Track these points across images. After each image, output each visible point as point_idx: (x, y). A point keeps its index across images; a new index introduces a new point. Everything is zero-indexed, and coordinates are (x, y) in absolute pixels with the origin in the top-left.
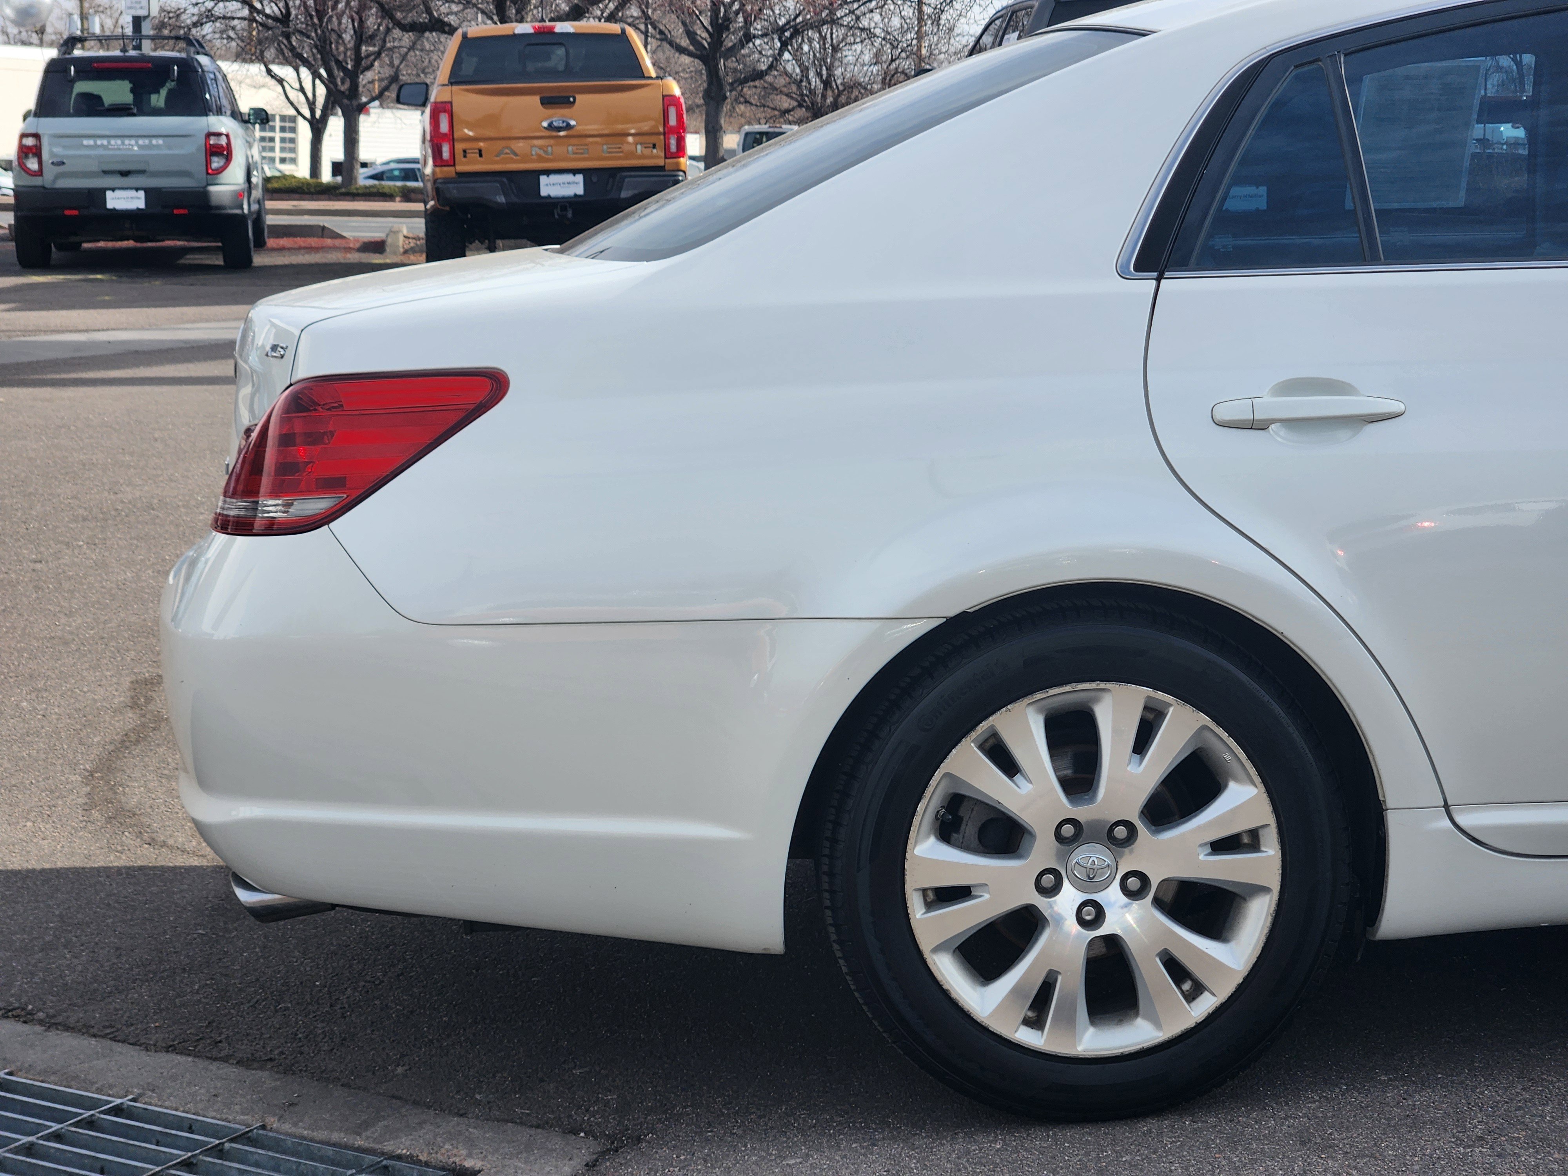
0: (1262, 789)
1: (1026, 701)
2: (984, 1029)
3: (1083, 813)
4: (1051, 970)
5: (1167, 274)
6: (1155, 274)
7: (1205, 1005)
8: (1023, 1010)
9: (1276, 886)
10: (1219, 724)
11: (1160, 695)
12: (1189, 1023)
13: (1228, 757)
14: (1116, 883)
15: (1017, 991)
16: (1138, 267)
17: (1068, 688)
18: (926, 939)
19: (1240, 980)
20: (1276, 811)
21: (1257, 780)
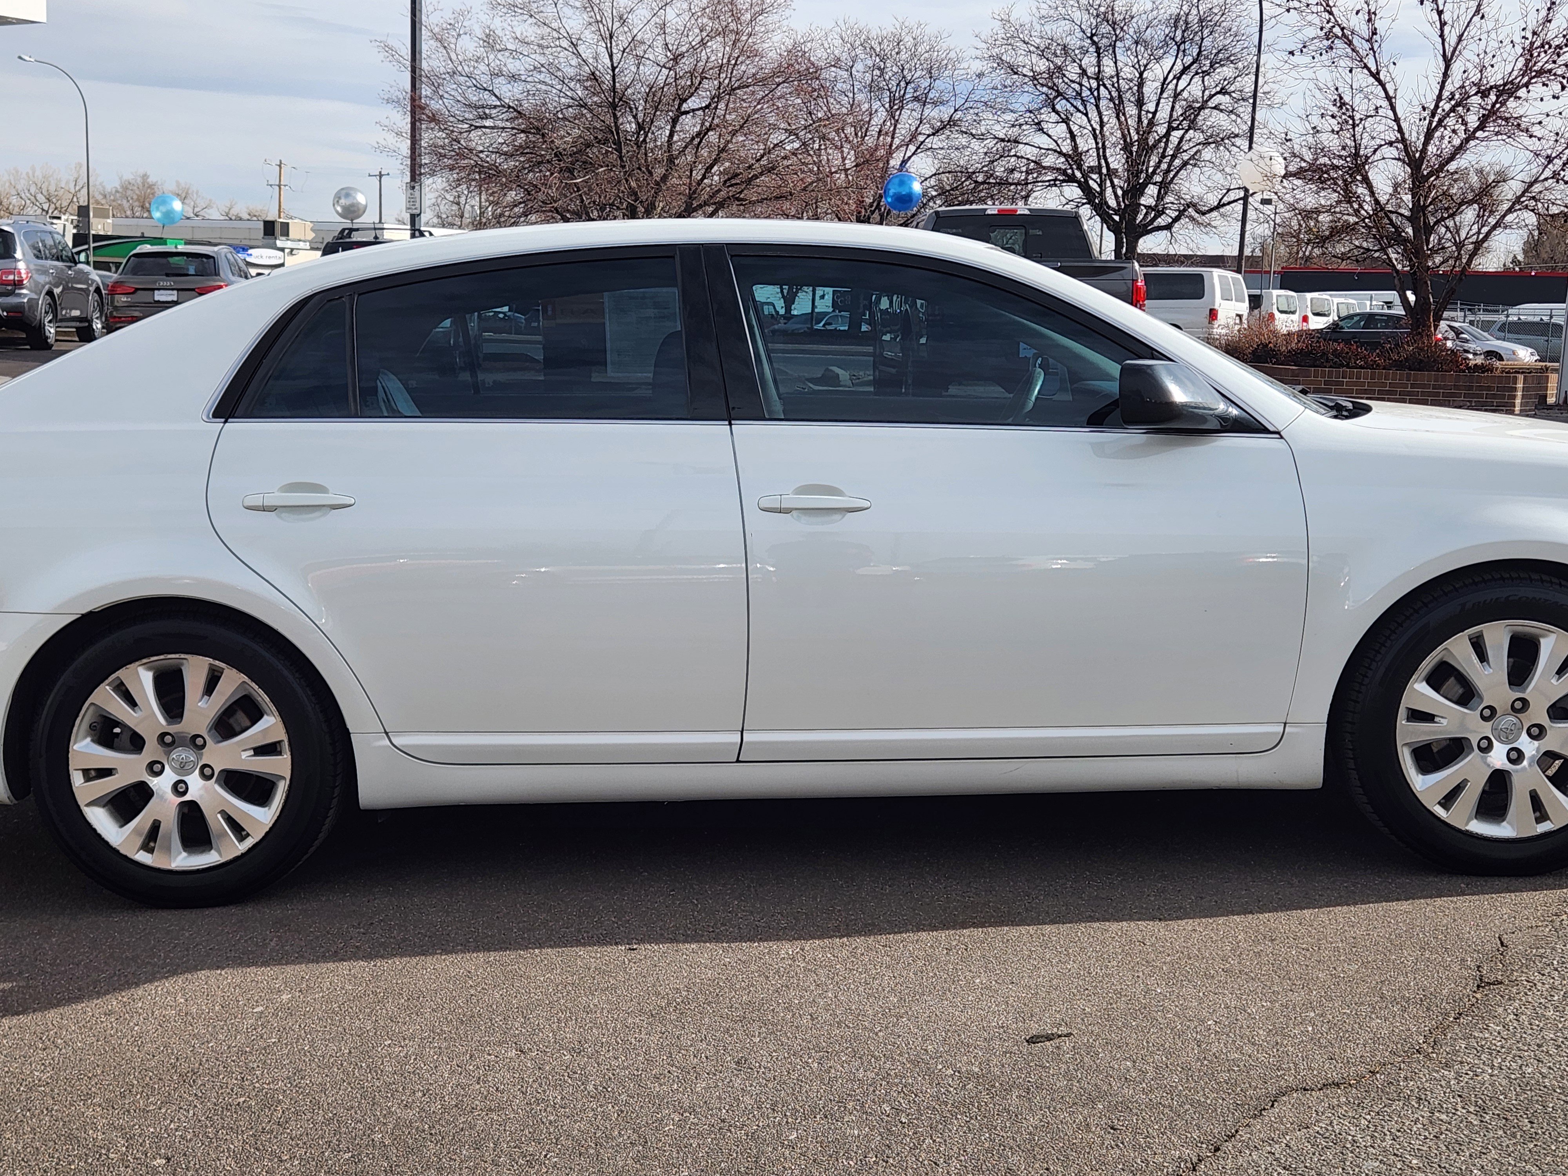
0: (279, 719)
1: (137, 663)
2: (116, 851)
3: (173, 729)
4: (155, 820)
5: (230, 420)
6: (223, 420)
7: (249, 843)
8: (139, 841)
9: (288, 777)
10: (253, 680)
11: (217, 663)
12: (238, 853)
13: (259, 699)
14: (197, 771)
15: (136, 831)
16: (215, 415)
17: (162, 657)
18: (82, 799)
19: (267, 829)
20: (287, 732)
21: (276, 713)
